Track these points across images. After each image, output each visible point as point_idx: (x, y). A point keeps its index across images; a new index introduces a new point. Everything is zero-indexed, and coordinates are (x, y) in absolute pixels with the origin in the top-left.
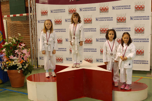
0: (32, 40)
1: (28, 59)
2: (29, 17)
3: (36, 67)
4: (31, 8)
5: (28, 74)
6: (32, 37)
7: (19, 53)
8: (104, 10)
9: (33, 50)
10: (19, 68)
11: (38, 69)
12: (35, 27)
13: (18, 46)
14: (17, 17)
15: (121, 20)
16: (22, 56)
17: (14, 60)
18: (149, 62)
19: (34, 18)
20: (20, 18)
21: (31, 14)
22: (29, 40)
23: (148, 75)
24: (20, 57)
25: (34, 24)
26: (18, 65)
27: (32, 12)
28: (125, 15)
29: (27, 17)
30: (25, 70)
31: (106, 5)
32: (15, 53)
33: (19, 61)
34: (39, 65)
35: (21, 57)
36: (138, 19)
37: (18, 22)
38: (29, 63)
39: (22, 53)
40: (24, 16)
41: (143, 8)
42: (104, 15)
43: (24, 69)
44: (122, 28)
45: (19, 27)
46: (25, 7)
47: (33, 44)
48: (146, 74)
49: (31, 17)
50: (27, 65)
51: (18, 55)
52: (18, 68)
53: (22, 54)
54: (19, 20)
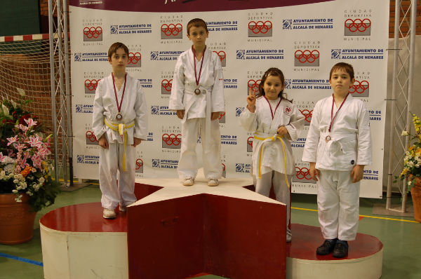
0: (57, 108)
1: (45, 163)
2: (51, 44)
3: (68, 184)
4: (55, 18)
5: (45, 205)
6: (58, 101)
7: (20, 147)
8: (260, 29)
9: (60, 135)
10: (19, 188)
11: (73, 189)
12: (66, 72)
13: (16, 126)
14: (16, 42)
15: (307, 57)
16: (27, 155)
17: (4, 165)
18: (380, 175)
19: (63, 46)
20: (24, 45)
21: (56, 36)
22: (50, 107)
23: (377, 210)
24: (23, 157)
25: (64, 62)
26: (15, 181)
27: (59, 29)
28: (316, 44)
29: (44, 44)
30: (36, 193)
31: (264, 15)
32: (8, 144)
33: (19, 169)
34: (77, 179)
35: (25, 158)
36: (352, 55)
37: (19, 58)
38: (47, 173)
39: (29, 146)
40: (36, 40)
41: (366, 27)
42: (260, 43)
43: (32, 192)
44: (307, 81)
45: (20, 70)
46: (40, 16)
47: (59, 119)
48: (372, 206)
49: (55, 45)
50: (42, 180)
51: (16, 151)
52: (15, 189)
53: (28, 150)
54: (22, 53)
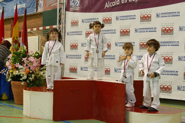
1: (37, 70)
8: (146, 18)
15: (167, 31)
26: (21, 75)
28: (172, 24)
31: (148, 11)
32: (22, 60)
35: (28, 67)
43: (29, 81)
51: (24, 63)
52: (21, 78)
